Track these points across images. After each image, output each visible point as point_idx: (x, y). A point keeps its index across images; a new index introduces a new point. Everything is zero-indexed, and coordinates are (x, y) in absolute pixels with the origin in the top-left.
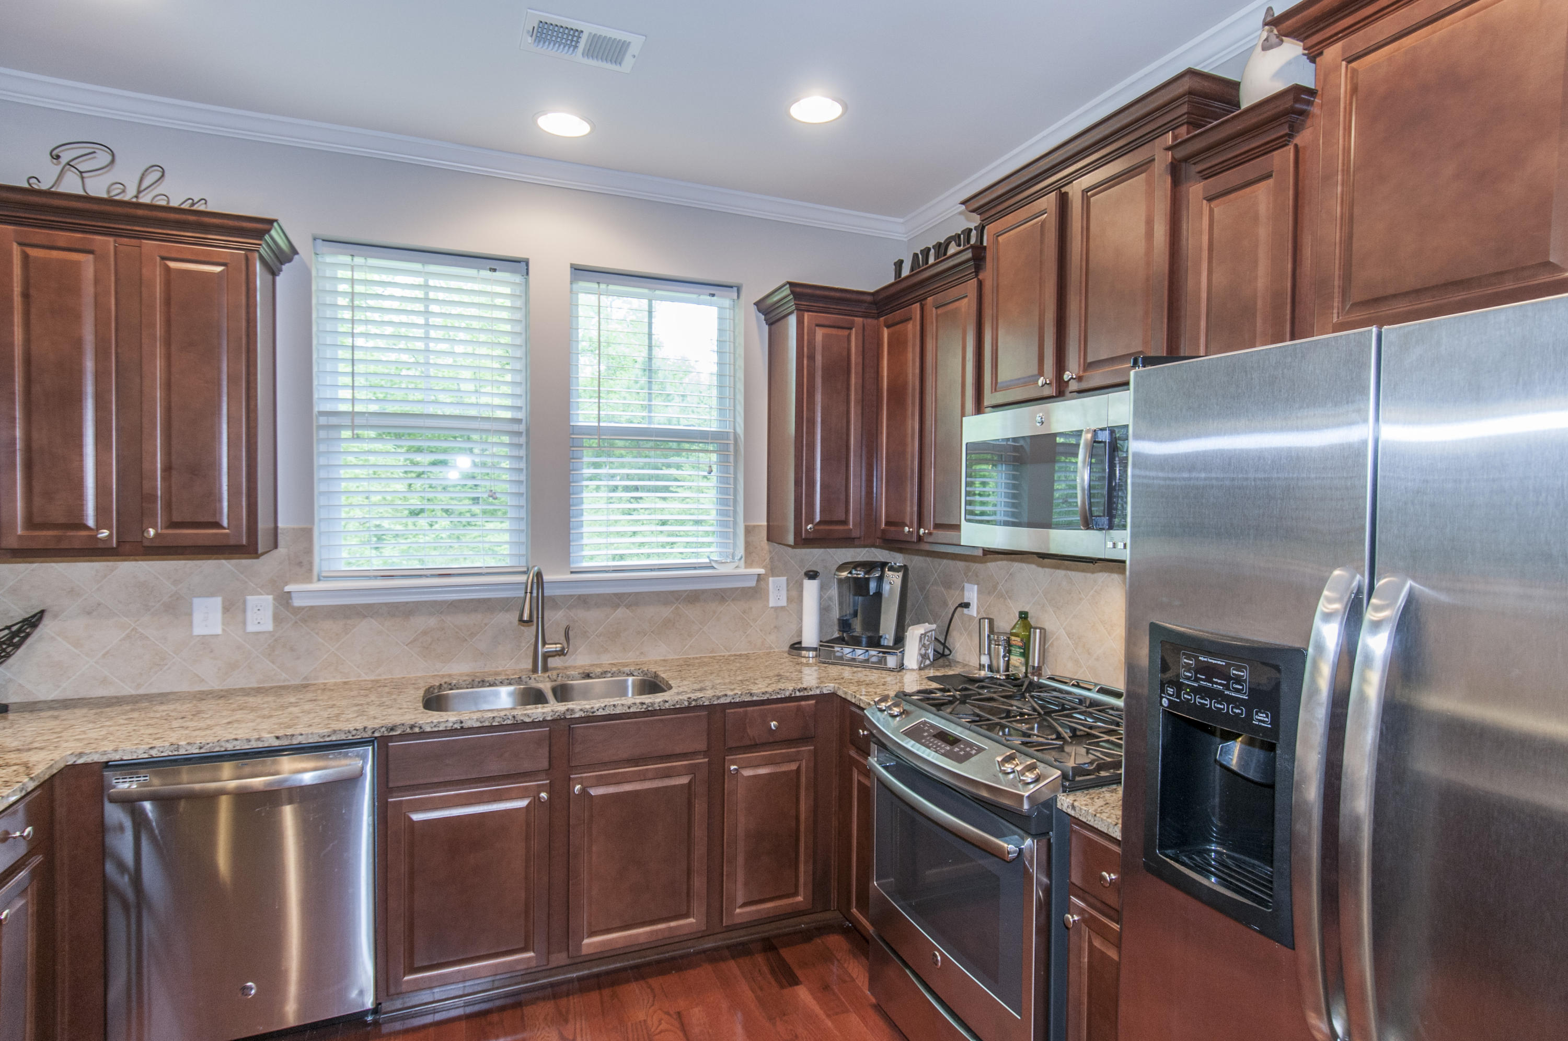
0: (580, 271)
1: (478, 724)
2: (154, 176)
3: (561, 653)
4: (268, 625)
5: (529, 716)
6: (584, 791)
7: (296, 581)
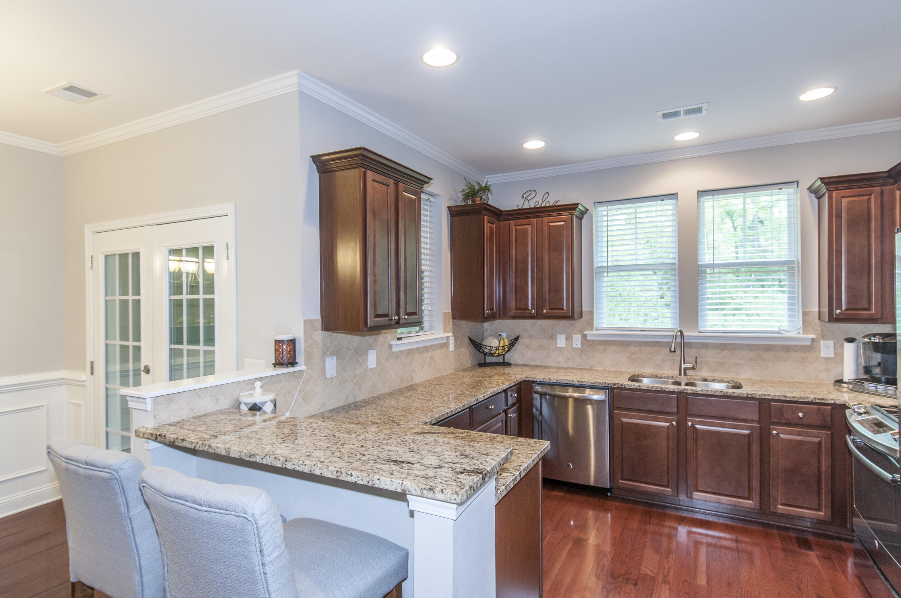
0: (702, 193)
1: (646, 388)
2: (547, 195)
3: (693, 368)
4: (579, 346)
5: (667, 388)
6: (693, 425)
7: (588, 330)
